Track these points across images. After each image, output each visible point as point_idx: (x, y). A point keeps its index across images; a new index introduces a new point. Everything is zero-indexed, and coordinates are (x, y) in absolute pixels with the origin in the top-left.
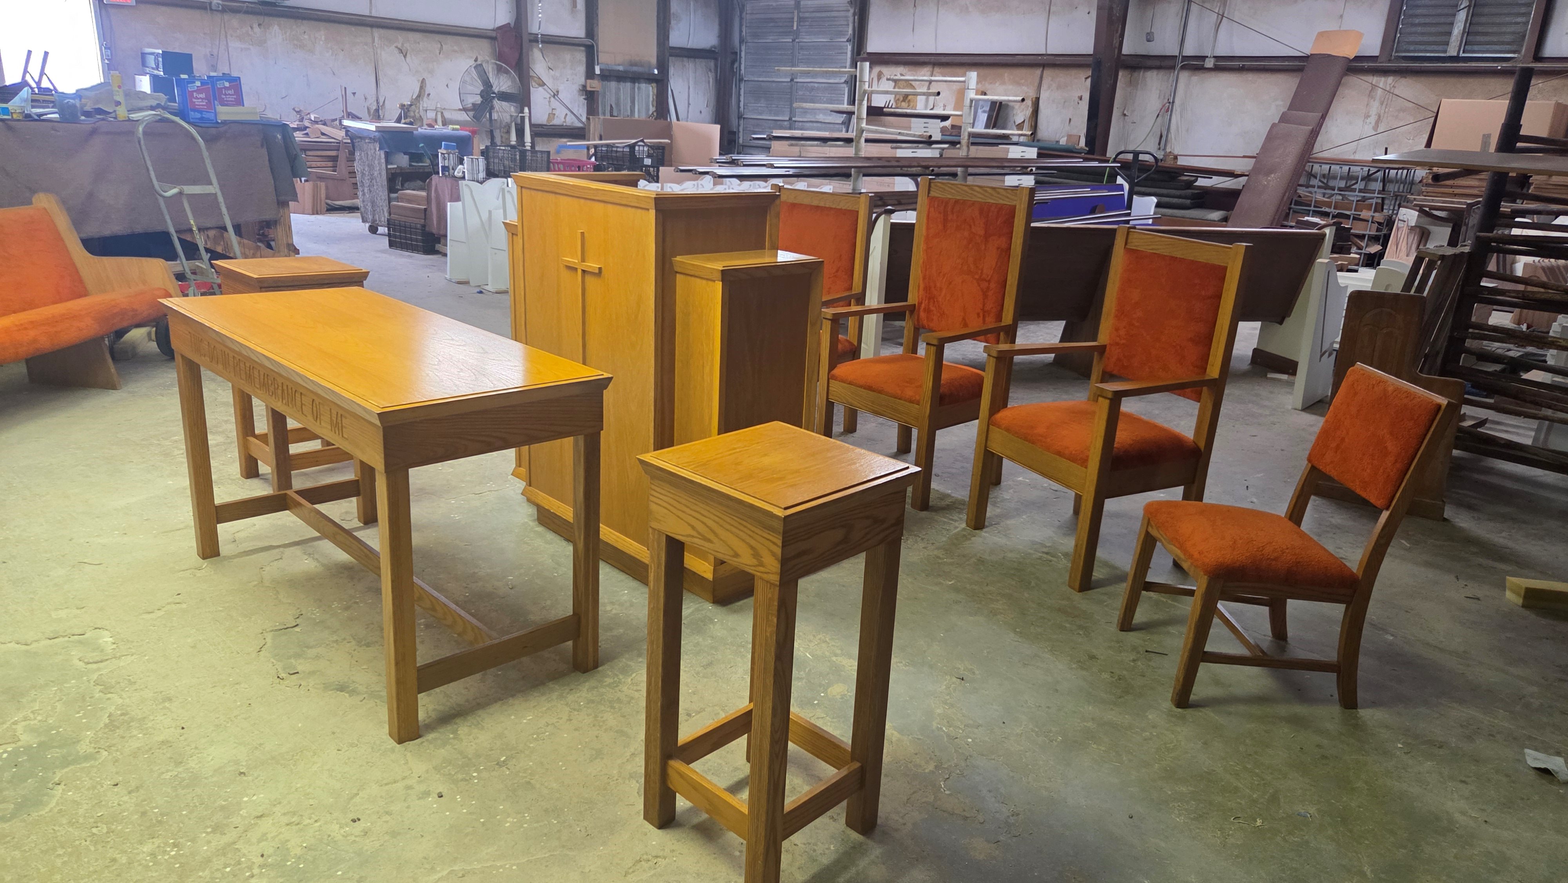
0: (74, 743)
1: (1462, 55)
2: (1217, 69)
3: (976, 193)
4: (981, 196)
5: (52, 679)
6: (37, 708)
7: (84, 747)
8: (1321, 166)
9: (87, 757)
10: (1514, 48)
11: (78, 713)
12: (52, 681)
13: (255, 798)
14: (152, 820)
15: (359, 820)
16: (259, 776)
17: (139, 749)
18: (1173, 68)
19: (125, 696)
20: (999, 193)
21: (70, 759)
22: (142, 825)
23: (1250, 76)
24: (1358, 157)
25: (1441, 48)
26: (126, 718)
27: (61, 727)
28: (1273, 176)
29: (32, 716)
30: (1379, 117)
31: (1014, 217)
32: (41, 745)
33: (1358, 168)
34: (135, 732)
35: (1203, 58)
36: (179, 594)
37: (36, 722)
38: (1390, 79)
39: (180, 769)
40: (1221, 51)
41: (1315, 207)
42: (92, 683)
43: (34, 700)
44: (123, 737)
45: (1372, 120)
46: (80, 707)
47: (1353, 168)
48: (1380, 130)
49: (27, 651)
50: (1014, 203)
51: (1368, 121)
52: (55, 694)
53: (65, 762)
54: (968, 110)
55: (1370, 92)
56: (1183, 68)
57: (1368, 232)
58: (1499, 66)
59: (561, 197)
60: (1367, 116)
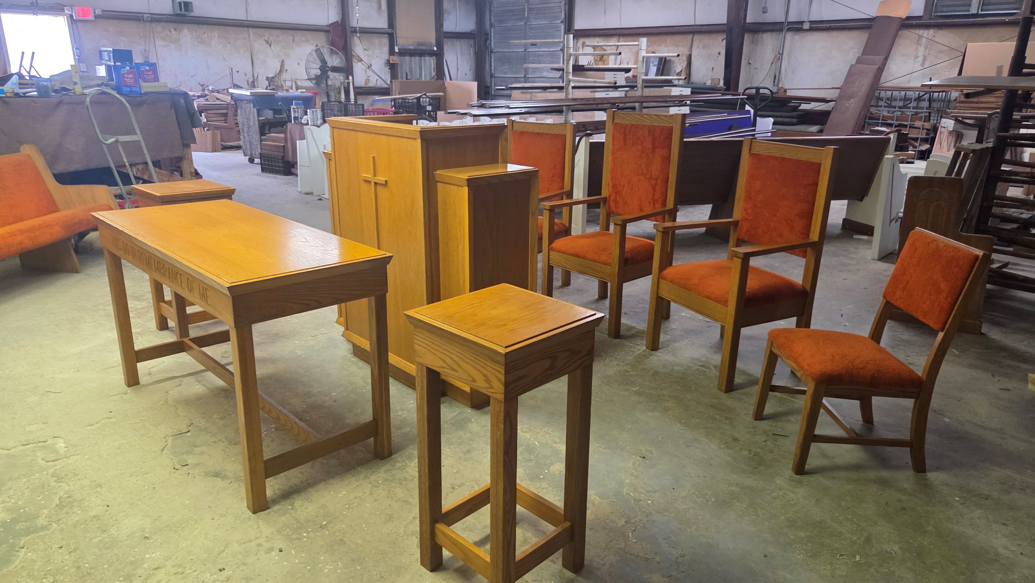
0: (35, 518)
1: (980, 12)
2: (811, 29)
3: (645, 120)
4: (649, 121)
5: (23, 473)
6: (12, 494)
7: (41, 521)
8: (886, 92)
9: (43, 528)
10: (1016, 6)
11: (39, 497)
12: (23, 475)
13: (154, 555)
14: (84, 572)
15: (224, 569)
16: (157, 539)
17: (78, 521)
18: (781, 30)
19: (71, 484)
20: (661, 119)
21: (31, 529)
22: (77, 576)
23: (835, 34)
24: (911, 85)
25: (965, 8)
26: (71, 500)
27: (27, 507)
28: (852, 100)
29: (8, 499)
30: (925, 57)
31: (672, 135)
32: (12, 520)
33: (912, 93)
34: (76, 510)
35: (802, 23)
36: (111, 412)
37: (10, 504)
38: (931, 32)
39: (105, 536)
40: (814, 18)
41: (882, 120)
42: (50, 476)
43: (10, 489)
44: (68, 513)
45: (920, 59)
46: (40, 492)
47: (908, 93)
48: (926, 66)
49: (8, 454)
50: (671, 125)
51: (917, 60)
52: (25, 484)
53: (28, 532)
54: (642, 64)
55: (918, 40)
56: (789, 30)
57: (920, 136)
58: (1007, 19)
59: (360, 134)
60: (916, 57)
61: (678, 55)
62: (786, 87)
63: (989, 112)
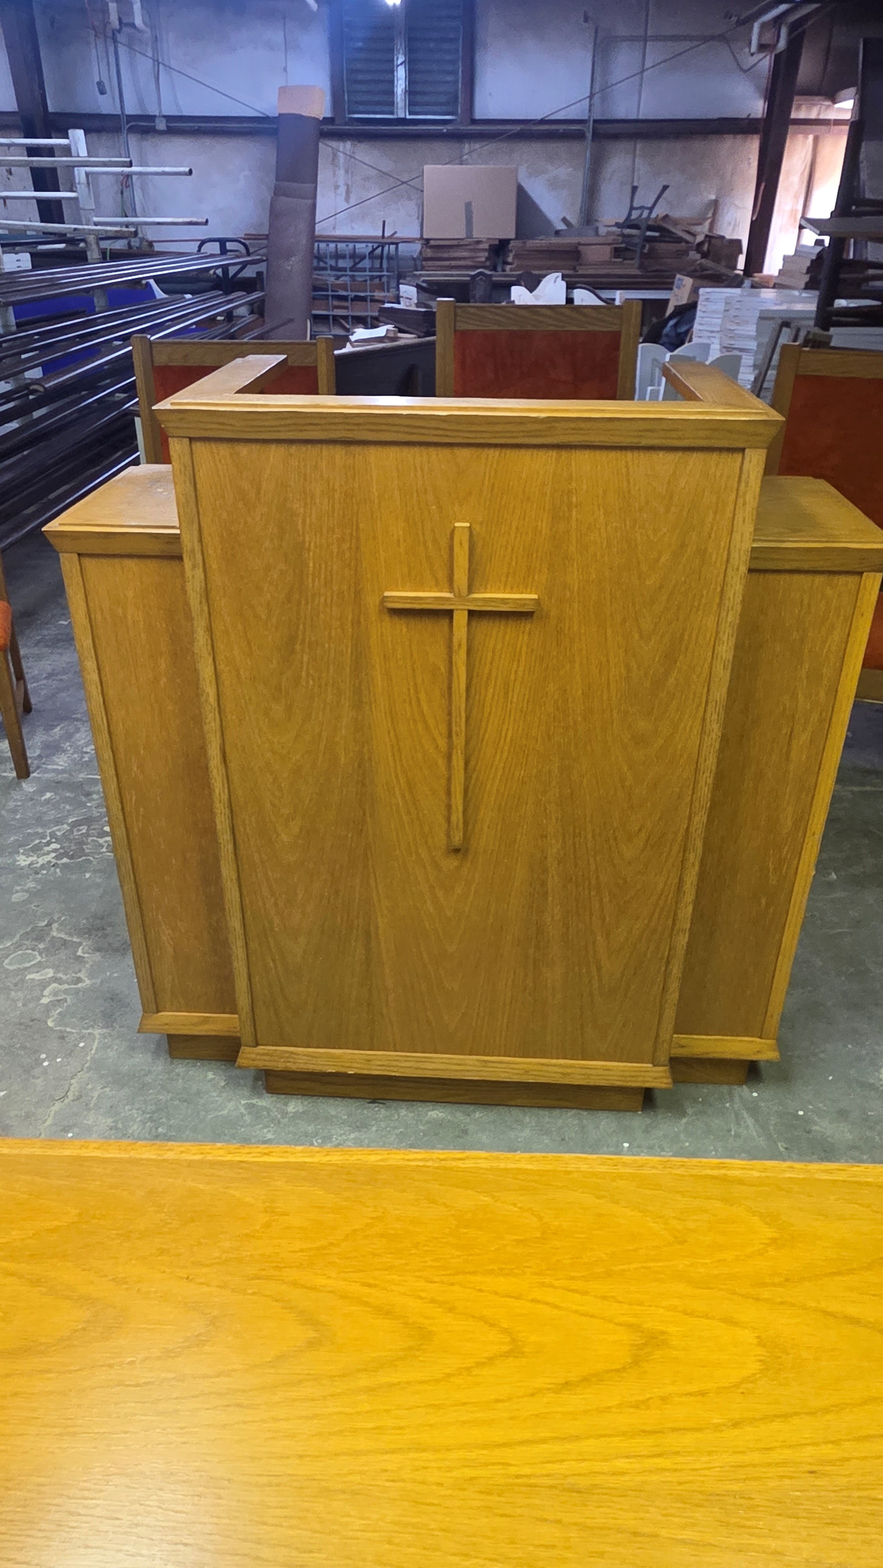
1: (408, 117)
2: (171, 131)
8: (328, 245)
10: (450, 109)
18: (117, 130)
23: (207, 141)
24: (339, 232)
25: (387, 109)
28: (293, 259)
30: (348, 186)
33: (364, 245)
35: (152, 118)
38: (348, 144)
40: (169, 110)
41: (332, 291)
45: (342, 190)
47: (358, 245)
48: (353, 202)
51: (339, 191)
55: (333, 160)
56: (131, 130)
57: (369, 313)
58: (444, 129)
60: (337, 187)
61: (190, 172)
62: (150, 238)
63: (473, 273)
